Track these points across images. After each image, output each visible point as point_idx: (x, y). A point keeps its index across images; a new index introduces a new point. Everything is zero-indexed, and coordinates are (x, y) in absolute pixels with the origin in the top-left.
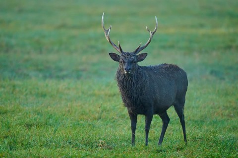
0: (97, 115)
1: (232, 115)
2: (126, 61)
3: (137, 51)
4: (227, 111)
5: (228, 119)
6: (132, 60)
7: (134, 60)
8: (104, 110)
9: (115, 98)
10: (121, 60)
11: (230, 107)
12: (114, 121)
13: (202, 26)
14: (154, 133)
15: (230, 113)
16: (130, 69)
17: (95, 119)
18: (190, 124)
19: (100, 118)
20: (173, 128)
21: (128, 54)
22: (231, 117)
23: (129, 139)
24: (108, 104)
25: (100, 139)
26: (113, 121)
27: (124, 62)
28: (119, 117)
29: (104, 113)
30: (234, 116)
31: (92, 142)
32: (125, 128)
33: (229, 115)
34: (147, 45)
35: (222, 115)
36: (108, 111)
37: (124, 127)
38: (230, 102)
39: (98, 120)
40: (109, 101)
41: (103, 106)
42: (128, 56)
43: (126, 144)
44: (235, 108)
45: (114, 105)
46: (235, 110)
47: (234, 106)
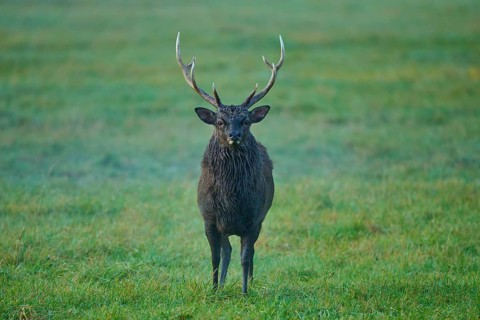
0: (15, 254)
1: (287, 245)
2: (229, 121)
3: (249, 102)
4: (277, 239)
5: (279, 255)
6: (241, 119)
7: (245, 119)
8: (30, 243)
9: (51, 217)
10: (219, 120)
11: (283, 230)
12: (51, 265)
13: (221, 67)
14: (133, 286)
15: (283, 242)
16: (239, 135)
17: (10, 262)
18: (203, 267)
19: (22, 260)
20: (170, 275)
21: (233, 108)
22: (284, 249)
23: (81, 301)
24: (37, 230)
25: (22, 303)
26: (49, 264)
27: (226, 124)
28: (61, 256)
29: (29, 250)
30: (291, 248)
31: (6, 309)
32: (73, 280)
33: (280, 247)
34: (268, 90)
35: (267, 245)
36: (38, 244)
37: (72, 276)
38: (282, 220)
39: (16, 264)
40: (39, 224)
41: (26, 234)
42: (233, 110)
43: (75, 311)
44: (291, 232)
45: (48, 233)
46: (292, 236)
47: (290, 228)
